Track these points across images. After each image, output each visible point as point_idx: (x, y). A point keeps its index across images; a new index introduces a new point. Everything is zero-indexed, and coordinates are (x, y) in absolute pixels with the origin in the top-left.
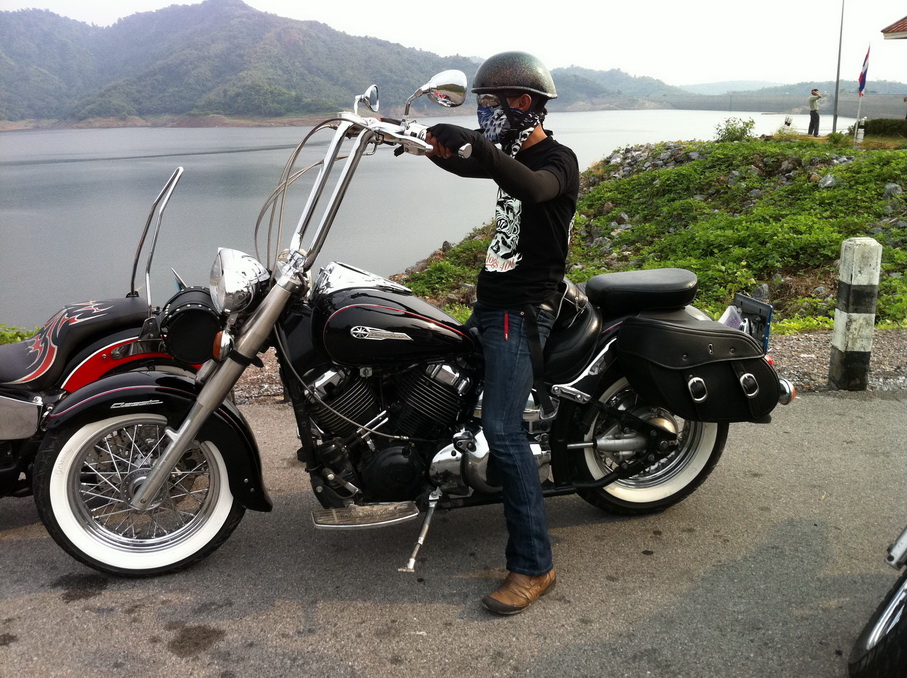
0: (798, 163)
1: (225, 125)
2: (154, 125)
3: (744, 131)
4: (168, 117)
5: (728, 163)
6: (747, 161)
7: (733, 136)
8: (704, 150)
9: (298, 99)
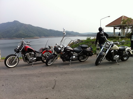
1: (16, 39)
2: (5, 39)
3: (90, 38)
4: (7, 38)
5: (88, 42)
6: (90, 42)
7: (88, 39)
8: (85, 41)
9: (27, 35)
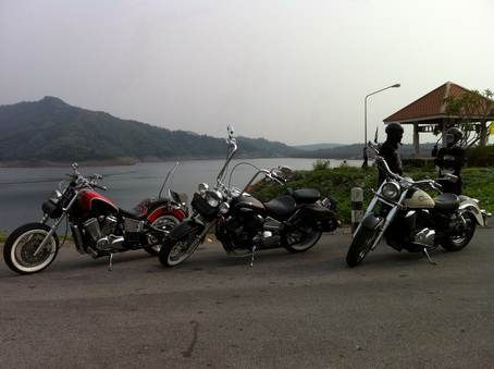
0: (349, 178)
1: (50, 166)
3: (325, 166)
4: (18, 162)
5: (319, 179)
6: (327, 178)
7: (320, 168)
8: (308, 174)
9: (92, 152)
